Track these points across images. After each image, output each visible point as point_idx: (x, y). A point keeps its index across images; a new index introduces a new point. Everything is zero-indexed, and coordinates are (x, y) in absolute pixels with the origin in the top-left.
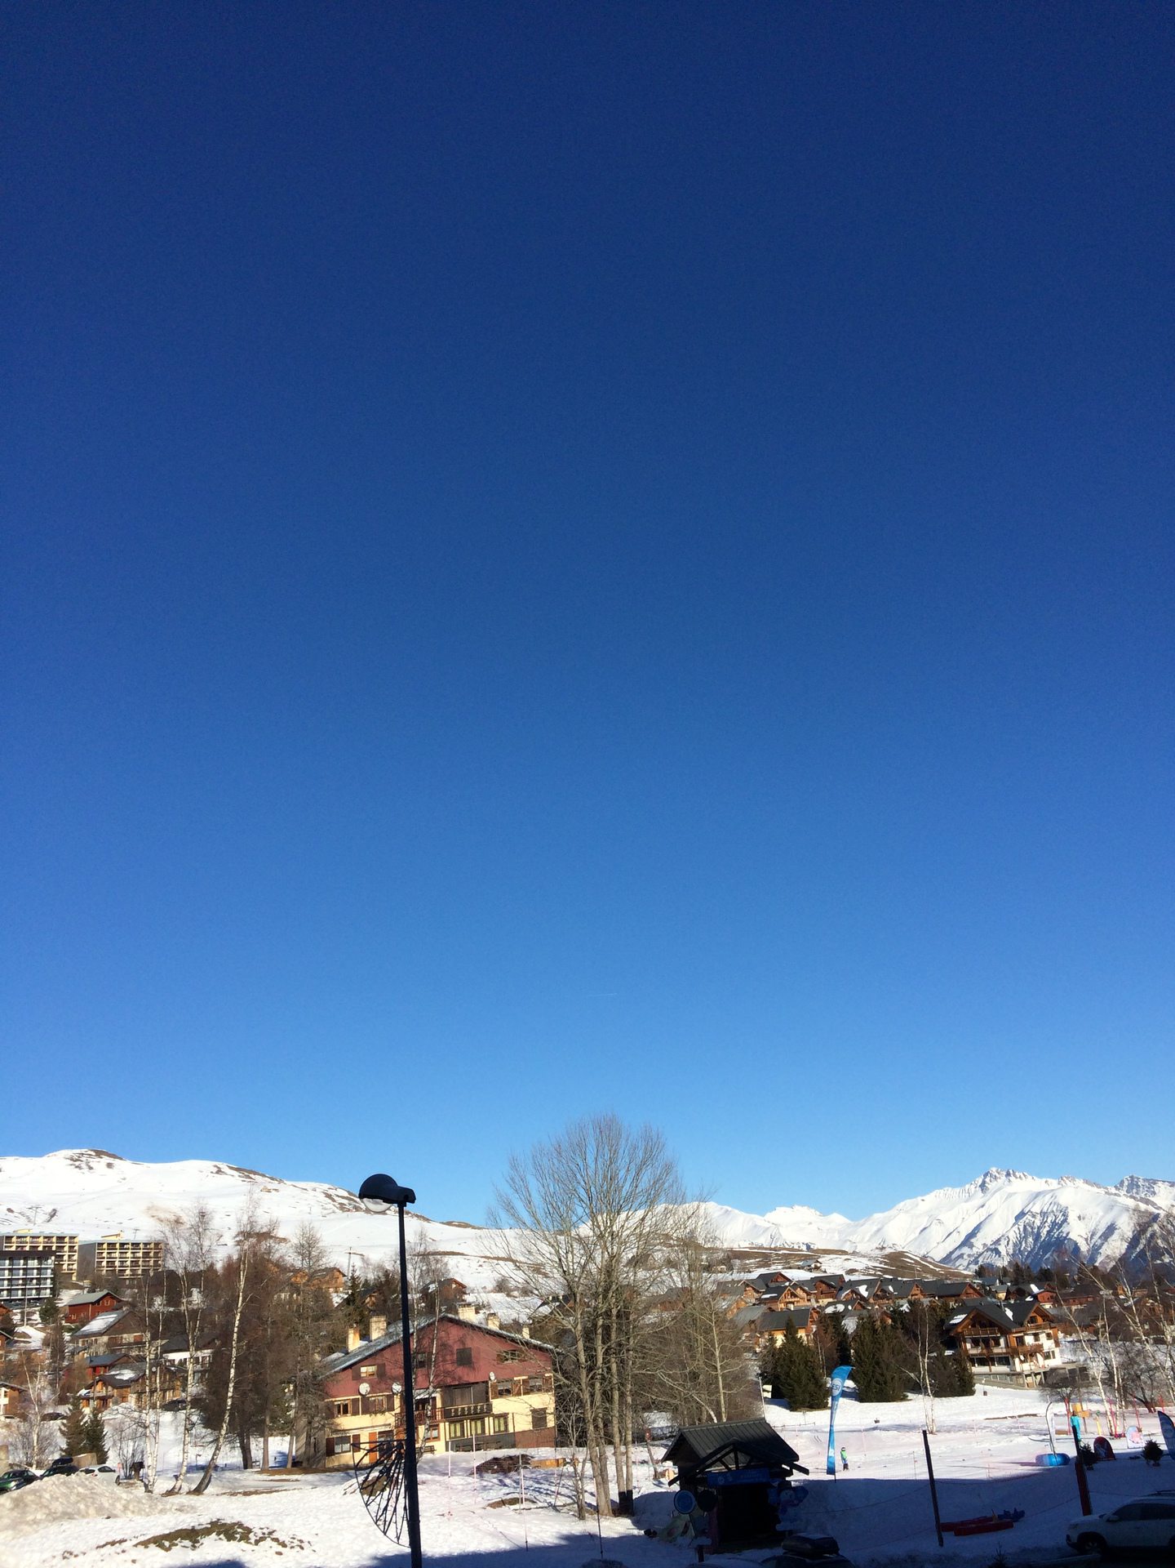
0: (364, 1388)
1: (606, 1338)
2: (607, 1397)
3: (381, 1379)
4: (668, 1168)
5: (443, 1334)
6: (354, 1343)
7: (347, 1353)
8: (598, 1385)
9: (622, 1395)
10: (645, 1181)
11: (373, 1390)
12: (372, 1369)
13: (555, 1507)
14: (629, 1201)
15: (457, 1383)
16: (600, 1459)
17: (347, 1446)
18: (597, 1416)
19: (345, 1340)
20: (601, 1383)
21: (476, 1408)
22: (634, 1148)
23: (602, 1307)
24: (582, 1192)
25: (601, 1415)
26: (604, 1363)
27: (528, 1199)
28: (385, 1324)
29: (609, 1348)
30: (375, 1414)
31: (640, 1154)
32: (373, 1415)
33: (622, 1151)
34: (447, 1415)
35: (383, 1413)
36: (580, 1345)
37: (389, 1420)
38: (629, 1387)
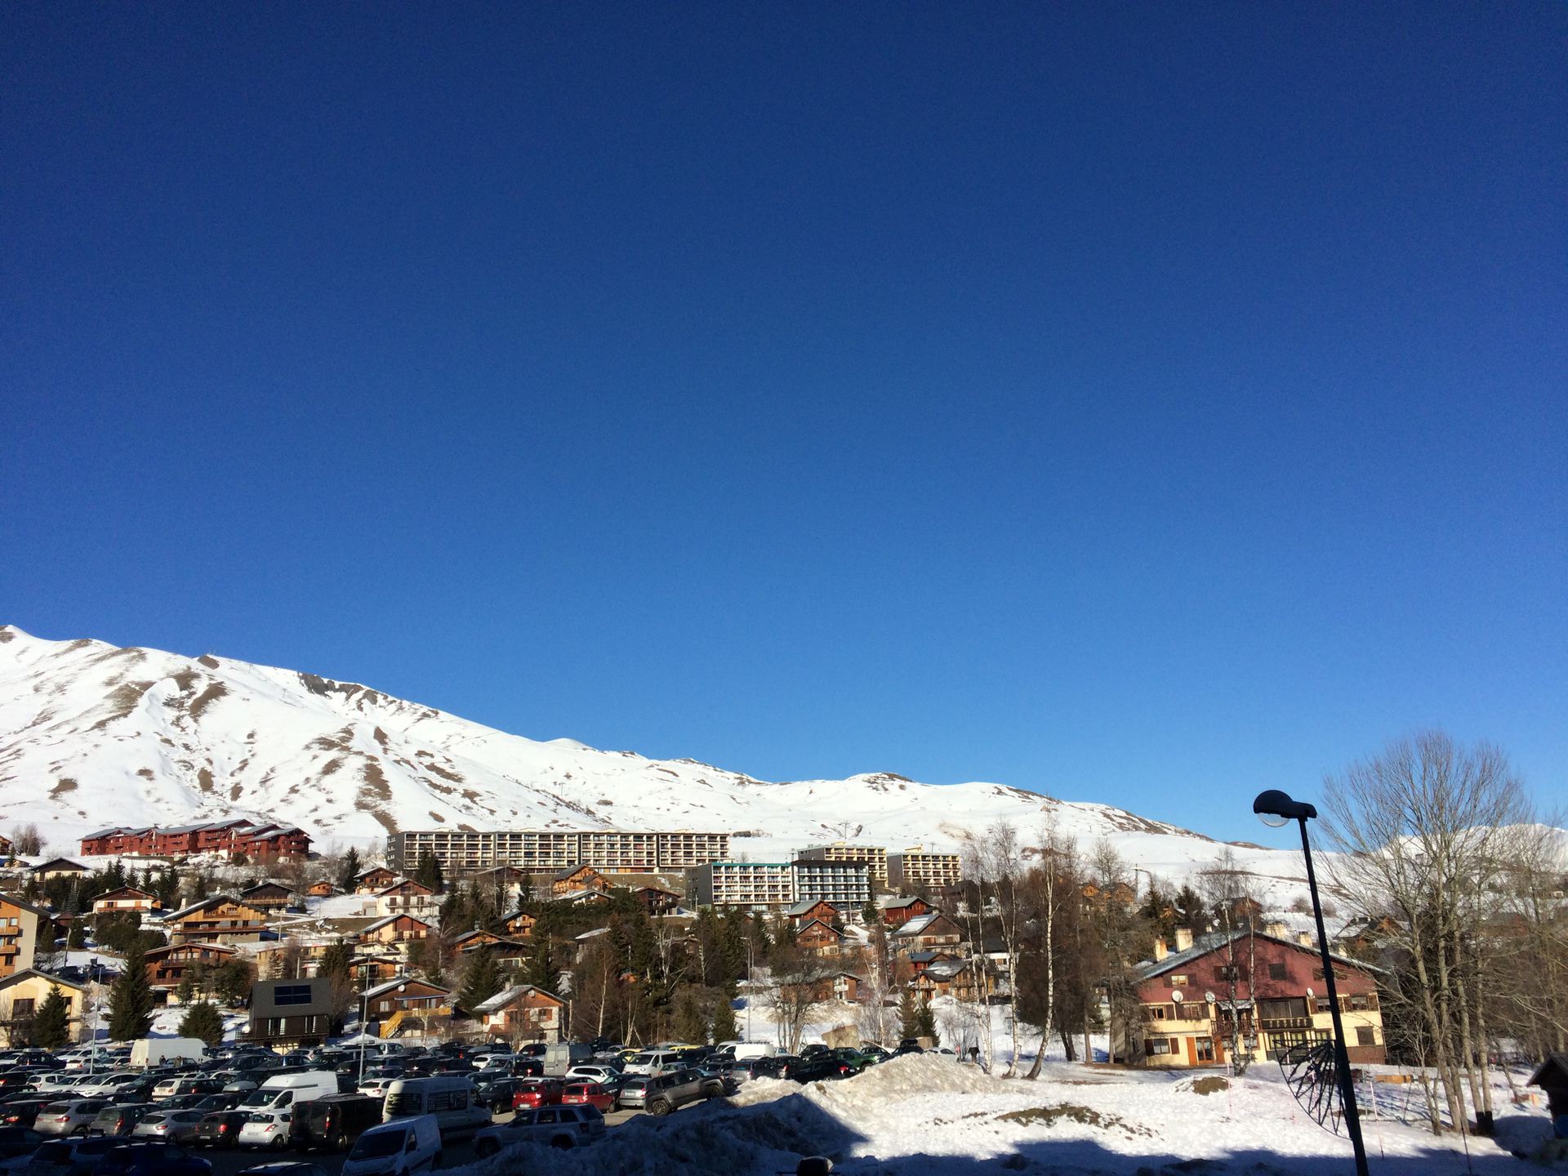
0: (1177, 995)
1: (1450, 960)
2: (1456, 1018)
3: (1195, 988)
4: (1512, 787)
5: (1259, 949)
6: (1161, 953)
7: (1155, 962)
8: (1444, 1006)
9: (1473, 1018)
10: (1486, 799)
11: (1186, 998)
12: (1183, 978)
13: (1404, 1122)
14: (1467, 820)
15: (1279, 996)
16: (1453, 1079)
17: (1165, 1048)
18: (1446, 1036)
19: (1152, 950)
20: (1448, 1005)
21: (1295, 1021)
22: (1469, 767)
23: (1443, 929)
24: (1408, 813)
25: (1450, 1036)
26: (1450, 984)
27: (1349, 819)
28: (1191, 937)
29: (1454, 970)
30: (1191, 1020)
31: (1477, 772)
32: (1189, 1021)
33: (1454, 770)
34: (1265, 1026)
35: (1198, 1019)
36: (1421, 966)
37: (1206, 1026)
38: (1480, 1010)
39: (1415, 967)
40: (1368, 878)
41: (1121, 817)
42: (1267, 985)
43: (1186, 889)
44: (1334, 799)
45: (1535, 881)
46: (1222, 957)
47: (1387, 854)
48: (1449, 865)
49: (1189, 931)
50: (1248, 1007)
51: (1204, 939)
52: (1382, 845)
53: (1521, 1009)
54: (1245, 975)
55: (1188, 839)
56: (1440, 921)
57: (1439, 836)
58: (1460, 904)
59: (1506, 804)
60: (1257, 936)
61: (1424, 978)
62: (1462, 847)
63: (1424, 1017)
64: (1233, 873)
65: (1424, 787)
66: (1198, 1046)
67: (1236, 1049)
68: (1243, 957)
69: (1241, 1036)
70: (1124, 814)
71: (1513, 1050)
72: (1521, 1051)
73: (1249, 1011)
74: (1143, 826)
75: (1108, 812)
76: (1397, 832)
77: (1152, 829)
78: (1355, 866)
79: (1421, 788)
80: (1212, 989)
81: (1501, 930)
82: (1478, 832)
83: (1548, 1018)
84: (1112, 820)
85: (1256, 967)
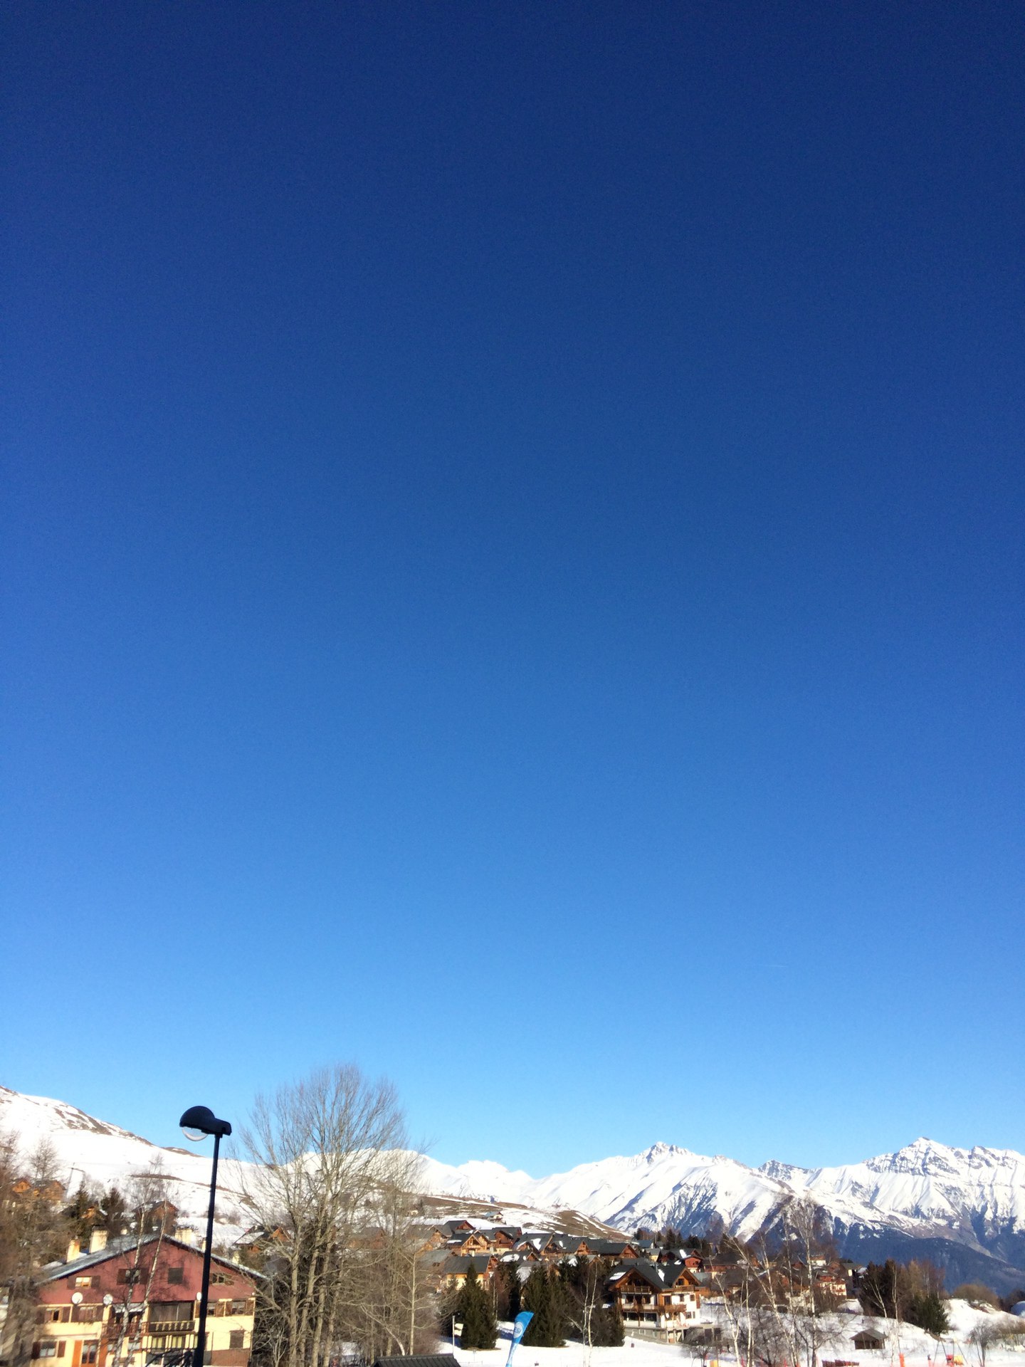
0: (77, 1298)
1: (319, 1269)
2: (312, 1324)
3: (97, 1289)
4: (397, 1118)
5: (164, 1253)
6: (74, 1254)
7: (65, 1263)
8: (305, 1312)
9: (326, 1323)
10: (376, 1127)
11: (85, 1301)
12: (87, 1280)
14: (358, 1144)
15: (171, 1300)
17: (51, 1352)
18: (300, 1341)
19: (64, 1251)
20: (309, 1311)
21: (179, 1325)
22: (370, 1097)
23: (319, 1240)
24: (316, 1133)
25: (304, 1340)
26: (314, 1292)
27: (268, 1136)
28: (105, 1239)
29: (320, 1279)
30: (84, 1322)
31: (374, 1102)
32: (82, 1324)
33: (357, 1099)
34: (152, 1330)
35: (91, 1322)
36: (295, 1274)
37: (96, 1330)
38: (333, 1316)
39: (290, 1276)
40: (270, 1190)
41: (73, 1115)
42: (162, 1289)
43: (114, 1193)
44: (260, 1116)
45: (400, 1201)
46: (128, 1259)
47: (290, 1168)
48: (336, 1183)
49: (105, 1233)
50: (140, 1310)
51: (116, 1242)
52: (289, 1161)
53: (364, 1317)
54: (145, 1278)
55: (130, 1140)
56: (319, 1234)
57: (334, 1157)
58: (337, 1218)
59: (390, 1132)
60: (166, 1240)
61: (295, 1285)
62: (349, 1167)
63: (286, 1323)
64: (160, 1177)
65: (333, 1109)
66: (84, 1349)
67: (118, 1353)
68: (147, 1260)
69: (127, 1339)
70: (76, 1112)
71: (353, 1354)
72: (358, 1354)
73: (140, 1314)
74: (91, 1125)
75: (61, 1109)
76: (303, 1149)
77: (99, 1129)
78: (263, 1178)
79: (330, 1112)
80: (111, 1292)
81: (364, 1243)
82: (364, 1154)
83: (383, 1325)
84: (63, 1117)
85: (156, 1271)
